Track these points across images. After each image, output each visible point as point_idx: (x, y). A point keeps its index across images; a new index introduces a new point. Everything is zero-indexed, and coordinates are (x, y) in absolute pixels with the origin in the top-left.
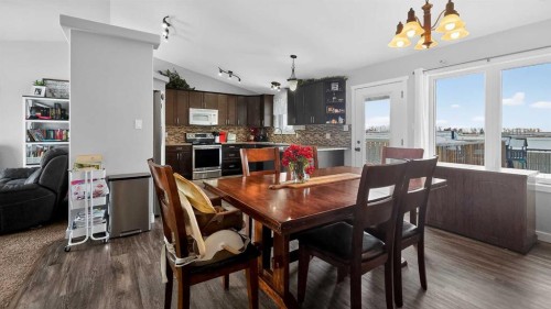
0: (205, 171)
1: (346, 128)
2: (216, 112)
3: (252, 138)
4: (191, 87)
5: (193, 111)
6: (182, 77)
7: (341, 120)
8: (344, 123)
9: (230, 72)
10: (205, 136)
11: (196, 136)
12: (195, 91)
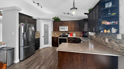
1: (119, 36)
2: (67, 27)
3: (82, 35)
9: (68, 13)
10: (65, 34)
11: (63, 34)
12: (61, 21)
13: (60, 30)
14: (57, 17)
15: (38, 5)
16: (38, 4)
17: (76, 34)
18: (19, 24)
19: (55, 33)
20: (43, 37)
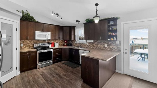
0: (44, 63)
1: (117, 42)
2: (50, 33)
3: (66, 44)
4: (37, 20)
5: (37, 33)
6: (31, 15)
7: (115, 38)
8: (117, 40)
9: (57, 14)
10: (44, 45)
12: (39, 23)
13: (37, 38)
19: (22, 45)
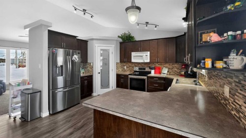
2: (148, 53)
3: (183, 72)
5: (133, 54)
9: (147, 23)
10: (144, 69)
11: (139, 69)
12: (136, 41)
13: (133, 60)
14: (127, 32)
15: (85, 14)
16: (84, 10)
17: (169, 68)
18: (49, 50)
19: (125, 67)
20: (99, 73)
